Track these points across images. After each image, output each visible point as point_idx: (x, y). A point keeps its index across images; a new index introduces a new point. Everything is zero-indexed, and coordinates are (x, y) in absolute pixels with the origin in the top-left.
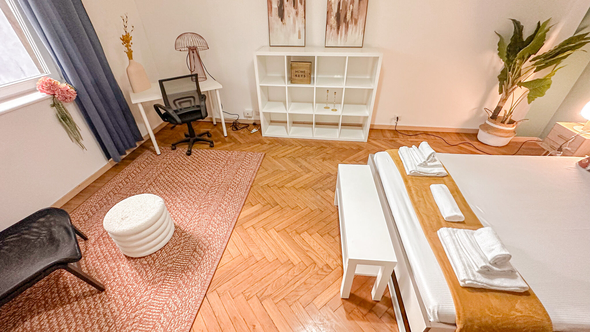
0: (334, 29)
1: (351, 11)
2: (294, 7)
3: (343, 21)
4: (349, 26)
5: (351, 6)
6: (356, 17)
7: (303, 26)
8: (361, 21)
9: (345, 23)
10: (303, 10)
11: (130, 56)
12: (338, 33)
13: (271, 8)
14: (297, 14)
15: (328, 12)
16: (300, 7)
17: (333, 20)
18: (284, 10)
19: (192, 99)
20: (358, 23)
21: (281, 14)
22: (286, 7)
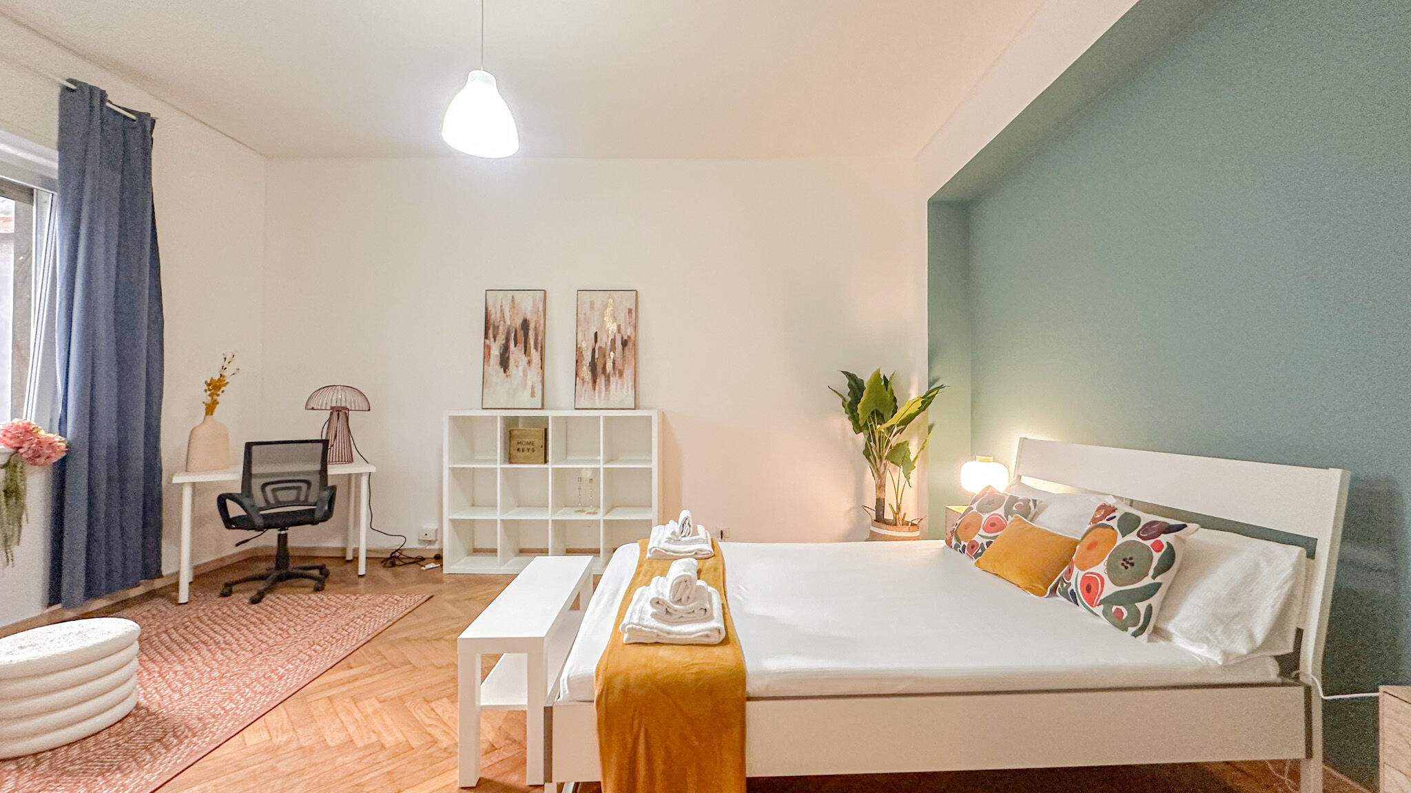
0: (588, 383)
1: (612, 361)
2: (525, 353)
3: (601, 372)
4: (611, 379)
5: (612, 353)
6: (621, 368)
7: (540, 379)
8: (628, 373)
9: (605, 375)
10: (539, 358)
11: (210, 409)
12: (594, 389)
13: (489, 355)
14: (529, 362)
15: (577, 361)
16: (535, 355)
17: (586, 372)
18: (508, 358)
19: (304, 486)
20: (625, 375)
21: (504, 363)
22: (513, 353)
